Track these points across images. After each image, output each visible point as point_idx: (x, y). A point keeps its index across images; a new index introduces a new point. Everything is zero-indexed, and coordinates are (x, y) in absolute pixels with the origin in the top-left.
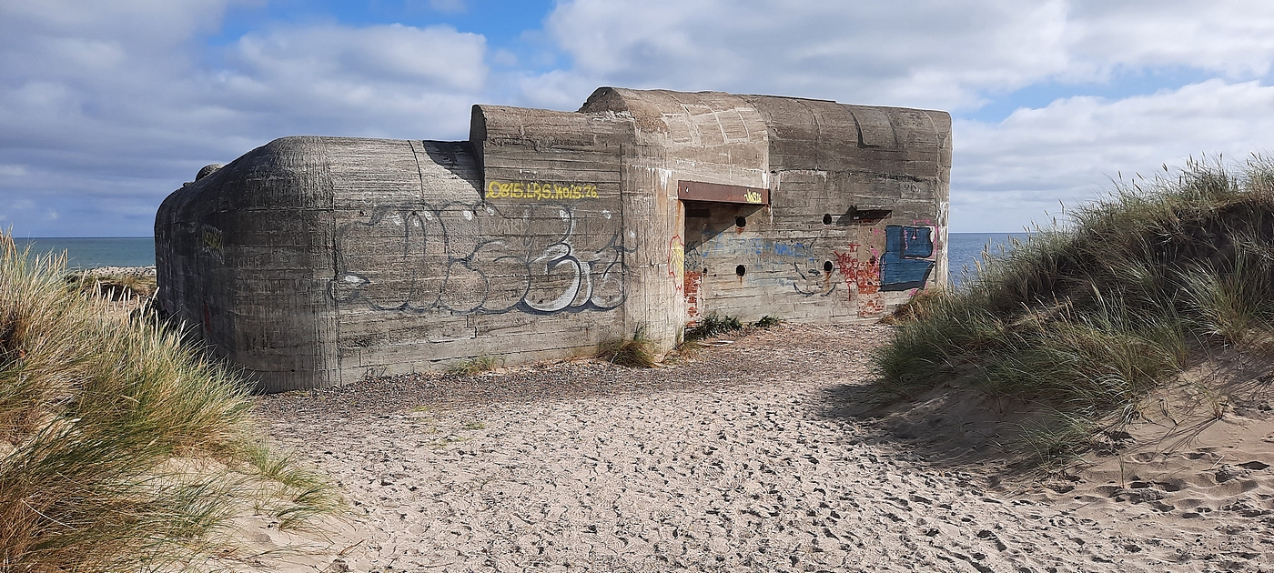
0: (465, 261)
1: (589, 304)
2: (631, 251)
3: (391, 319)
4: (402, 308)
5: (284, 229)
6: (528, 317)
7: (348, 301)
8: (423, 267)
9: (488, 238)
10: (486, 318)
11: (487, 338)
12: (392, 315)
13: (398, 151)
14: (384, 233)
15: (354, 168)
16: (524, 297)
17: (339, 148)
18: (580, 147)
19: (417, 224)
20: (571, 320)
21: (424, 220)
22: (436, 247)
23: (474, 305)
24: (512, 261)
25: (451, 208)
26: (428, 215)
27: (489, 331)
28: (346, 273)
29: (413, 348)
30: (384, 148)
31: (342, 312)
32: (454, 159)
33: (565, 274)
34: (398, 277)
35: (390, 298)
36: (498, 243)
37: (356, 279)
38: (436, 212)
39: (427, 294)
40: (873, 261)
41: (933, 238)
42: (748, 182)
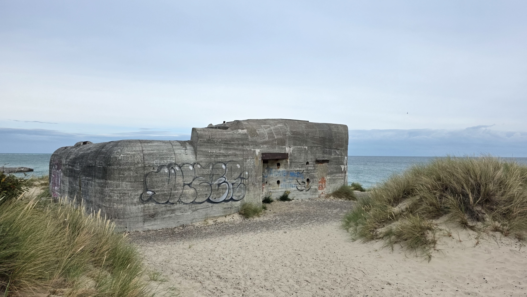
0: (189, 185)
1: (232, 199)
2: (246, 179)
3: (162, 207)
4: (167, 203)
5: (126, 175)
6: (210, 205)
7: (148, 201)
8: (175, 187)
9: (198, 176)
10: (196, 205)
11: (196, 213)
12: (163, 205)
13: (166, 145)
14: (162, 175)
15: (152, 152)
16: (209, 197)
17: (146, 144)
18: (230, 143)
19: (173, 171)
20: (225, 205)
21: (175, 170)
22: (180, 180)
23: (192, 201)
24: (206, 184)
25: (185, 165)
26: (177, 168)
27: (197, 210)
28: (147, 190)
29: (170, 217)
30: (162, 144)
31: (146, 205)
32: (186, 147)
33: (224, 188)
34: (166, 191)
35: (162, 199)
36: (201, 178)
37: (151, 193)
38: (180, 167)
39: (176, 197)
40: (323, 178)
41: (343, 170)
42: (282, 151)
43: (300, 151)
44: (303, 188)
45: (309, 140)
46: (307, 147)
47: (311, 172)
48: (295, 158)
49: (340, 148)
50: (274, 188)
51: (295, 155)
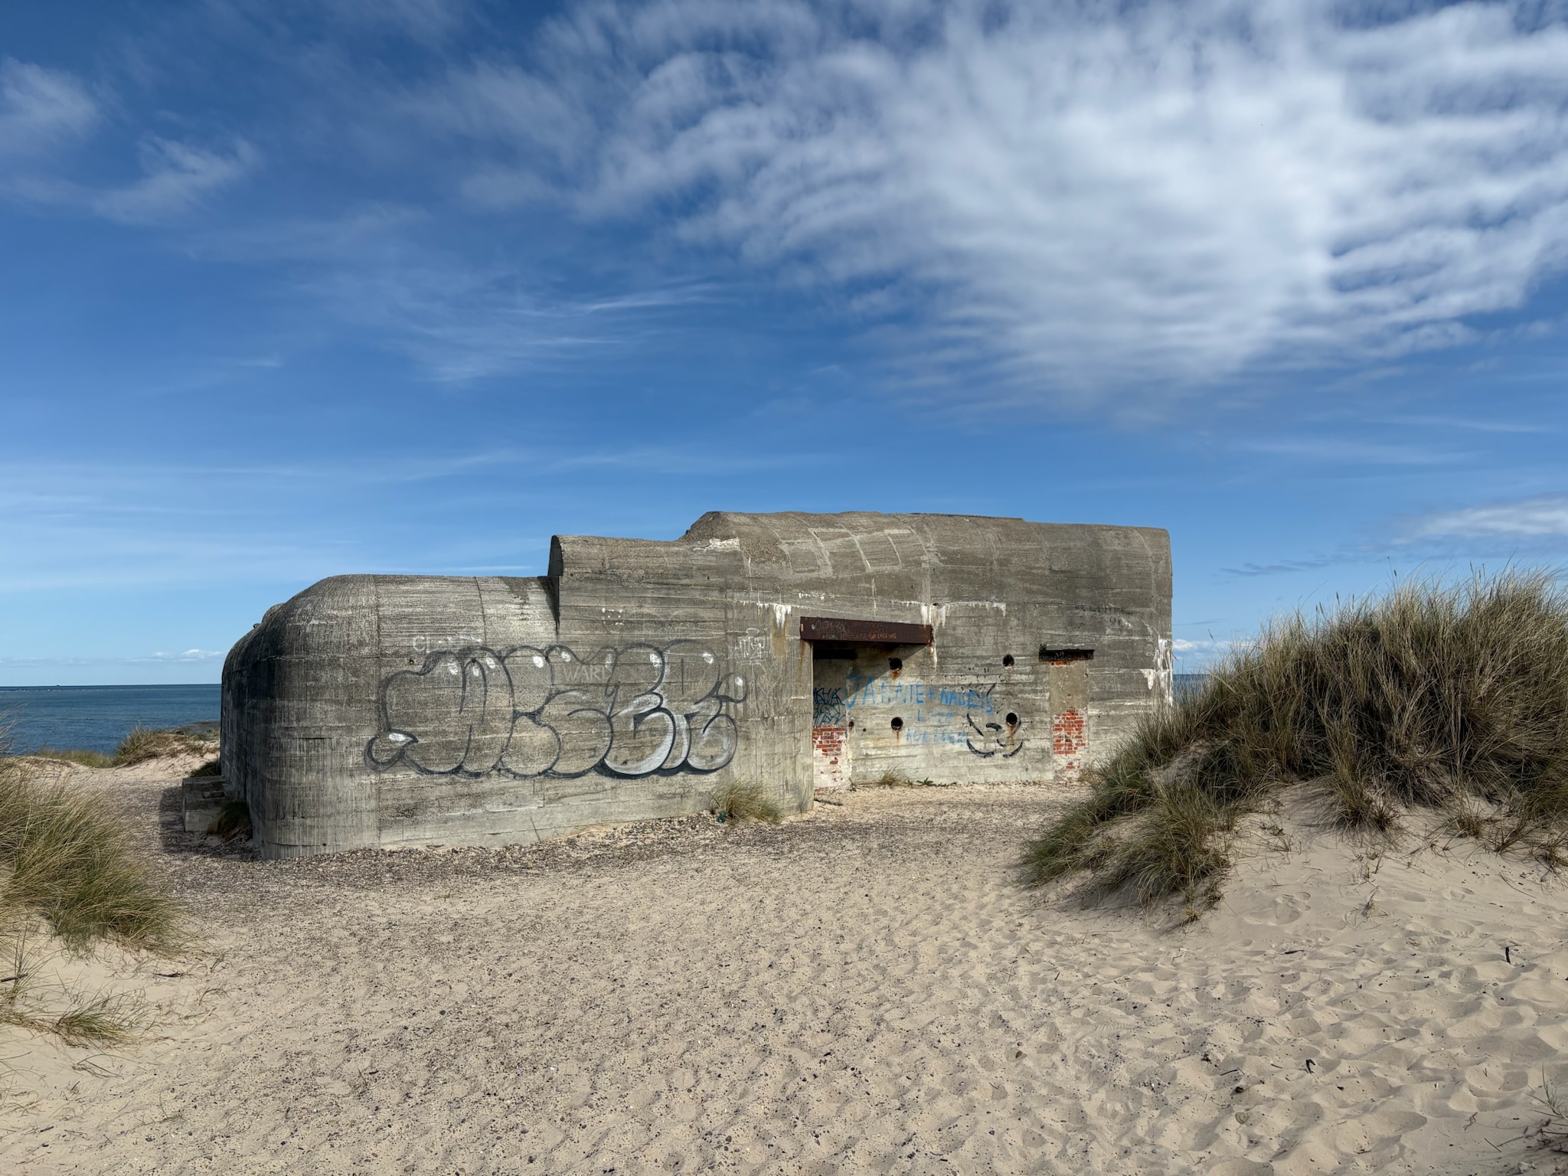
0: (532, 716)
1: (685, 767)
2: (739, 702)
3: (441, 785)
4: (456, 771)
5: (323, 680)
6: (608, 782)
7: (391, 764)
8: (483, 722)
9: (562, 688)
10: (556, 783)
11: (557, 807)
12: (444, 780)
13: (460, 589)
14: (436, 683)
15: (407, 610)
16: (605, 756)
17: (392, 587)
18: (676, 581)
19: (476, 672)
20: (662, 784)
21: (485, 667)
22: (500, 700)
23: (543, 767)
24: (590, 714)
25: (519, 653)
26: (490, 662)
27: (560, 798)
28: (391, 731)
29: (467, 818)
30: (445, 586)
31: (385, 776)
32: (525, 598)
33: (656, 730)
34: (452, 735)
35: (440, 759)
36: (574, 693)
37: (401, 738)
38: (500, 659)
39: (486, 755)
40: (1073, 713)
41: (1150, 684)
42: (900, 617)
43: (978, 619)
44: (993, 746)
45: (1011, 581)
46: (1003, 607)
47: (1021, 692)
48: (959, 642)
49: (1138, 610)
50: (880, 744)
51: (959, 632)
